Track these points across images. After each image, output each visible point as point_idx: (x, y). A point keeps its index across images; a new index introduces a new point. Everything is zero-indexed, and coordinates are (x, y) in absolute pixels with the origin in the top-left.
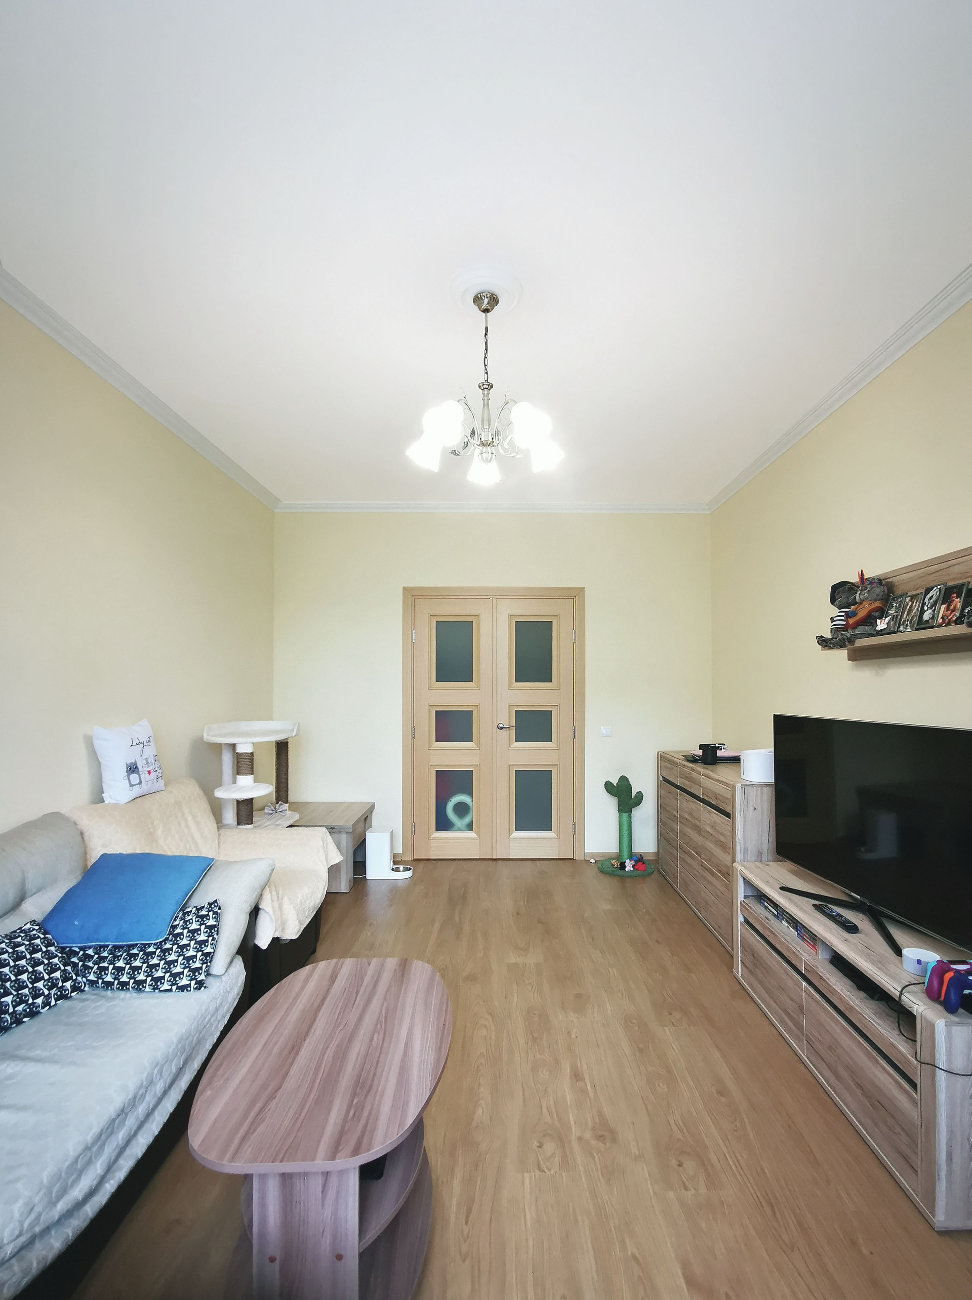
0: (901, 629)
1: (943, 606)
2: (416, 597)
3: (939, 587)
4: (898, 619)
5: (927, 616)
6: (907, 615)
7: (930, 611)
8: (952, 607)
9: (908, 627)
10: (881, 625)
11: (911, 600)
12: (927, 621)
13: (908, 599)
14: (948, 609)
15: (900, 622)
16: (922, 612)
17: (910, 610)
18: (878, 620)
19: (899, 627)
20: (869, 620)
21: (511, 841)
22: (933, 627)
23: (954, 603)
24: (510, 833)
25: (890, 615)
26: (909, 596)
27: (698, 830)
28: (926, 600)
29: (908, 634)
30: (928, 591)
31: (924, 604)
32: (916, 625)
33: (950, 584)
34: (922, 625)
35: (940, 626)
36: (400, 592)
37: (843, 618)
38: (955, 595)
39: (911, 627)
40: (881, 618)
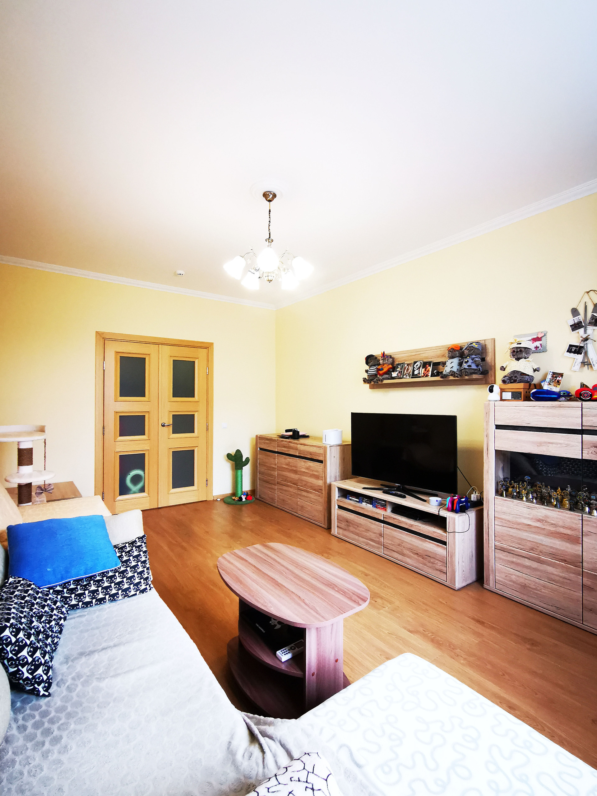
0: (404, 377)
1: (423, 369)
2: (106, 339)
3: (420, 361)
4: (402, 373)
5: (416, 372)
6: (407, 371)
7: (418, 371)
8: (427, 370)
9: (408, 376)
10: (394, 374)
11: (407, 366)
12: (416, 375)
13: (406, 365)
14: (425, 370)
15: (403, 374)
16: (414, 371)
17: (408, 370)
18: (392, 373)
19: (403, 376)
20: (389, 372)
21: (170, 495)
22: (420, 377)
23: (428, 368)
24: (169, 490)
25: (397, 371)
26: (406, 364)
27: (295, 472)
28: (415, 366)
29: (408, 380)
30: (415, 363)
31: (414, 368)
32: (411, 376)
33: (425, 360)
34: (414, 376)
35: (423, 377)
36: (94, 334)
37: (375, 371)
38: (428, 365)
39: (410, 376)
40: (393, 371)
